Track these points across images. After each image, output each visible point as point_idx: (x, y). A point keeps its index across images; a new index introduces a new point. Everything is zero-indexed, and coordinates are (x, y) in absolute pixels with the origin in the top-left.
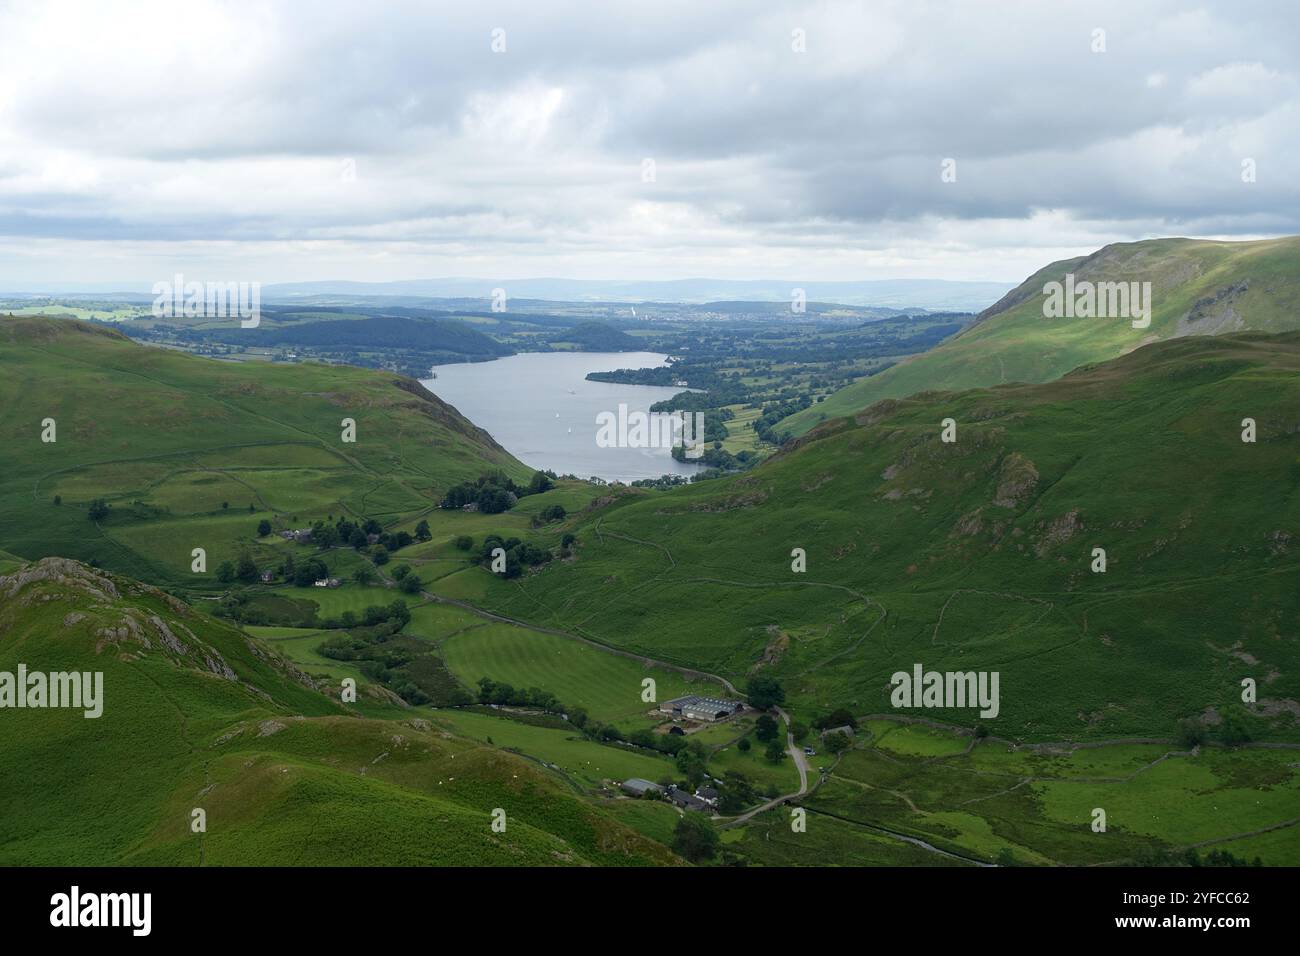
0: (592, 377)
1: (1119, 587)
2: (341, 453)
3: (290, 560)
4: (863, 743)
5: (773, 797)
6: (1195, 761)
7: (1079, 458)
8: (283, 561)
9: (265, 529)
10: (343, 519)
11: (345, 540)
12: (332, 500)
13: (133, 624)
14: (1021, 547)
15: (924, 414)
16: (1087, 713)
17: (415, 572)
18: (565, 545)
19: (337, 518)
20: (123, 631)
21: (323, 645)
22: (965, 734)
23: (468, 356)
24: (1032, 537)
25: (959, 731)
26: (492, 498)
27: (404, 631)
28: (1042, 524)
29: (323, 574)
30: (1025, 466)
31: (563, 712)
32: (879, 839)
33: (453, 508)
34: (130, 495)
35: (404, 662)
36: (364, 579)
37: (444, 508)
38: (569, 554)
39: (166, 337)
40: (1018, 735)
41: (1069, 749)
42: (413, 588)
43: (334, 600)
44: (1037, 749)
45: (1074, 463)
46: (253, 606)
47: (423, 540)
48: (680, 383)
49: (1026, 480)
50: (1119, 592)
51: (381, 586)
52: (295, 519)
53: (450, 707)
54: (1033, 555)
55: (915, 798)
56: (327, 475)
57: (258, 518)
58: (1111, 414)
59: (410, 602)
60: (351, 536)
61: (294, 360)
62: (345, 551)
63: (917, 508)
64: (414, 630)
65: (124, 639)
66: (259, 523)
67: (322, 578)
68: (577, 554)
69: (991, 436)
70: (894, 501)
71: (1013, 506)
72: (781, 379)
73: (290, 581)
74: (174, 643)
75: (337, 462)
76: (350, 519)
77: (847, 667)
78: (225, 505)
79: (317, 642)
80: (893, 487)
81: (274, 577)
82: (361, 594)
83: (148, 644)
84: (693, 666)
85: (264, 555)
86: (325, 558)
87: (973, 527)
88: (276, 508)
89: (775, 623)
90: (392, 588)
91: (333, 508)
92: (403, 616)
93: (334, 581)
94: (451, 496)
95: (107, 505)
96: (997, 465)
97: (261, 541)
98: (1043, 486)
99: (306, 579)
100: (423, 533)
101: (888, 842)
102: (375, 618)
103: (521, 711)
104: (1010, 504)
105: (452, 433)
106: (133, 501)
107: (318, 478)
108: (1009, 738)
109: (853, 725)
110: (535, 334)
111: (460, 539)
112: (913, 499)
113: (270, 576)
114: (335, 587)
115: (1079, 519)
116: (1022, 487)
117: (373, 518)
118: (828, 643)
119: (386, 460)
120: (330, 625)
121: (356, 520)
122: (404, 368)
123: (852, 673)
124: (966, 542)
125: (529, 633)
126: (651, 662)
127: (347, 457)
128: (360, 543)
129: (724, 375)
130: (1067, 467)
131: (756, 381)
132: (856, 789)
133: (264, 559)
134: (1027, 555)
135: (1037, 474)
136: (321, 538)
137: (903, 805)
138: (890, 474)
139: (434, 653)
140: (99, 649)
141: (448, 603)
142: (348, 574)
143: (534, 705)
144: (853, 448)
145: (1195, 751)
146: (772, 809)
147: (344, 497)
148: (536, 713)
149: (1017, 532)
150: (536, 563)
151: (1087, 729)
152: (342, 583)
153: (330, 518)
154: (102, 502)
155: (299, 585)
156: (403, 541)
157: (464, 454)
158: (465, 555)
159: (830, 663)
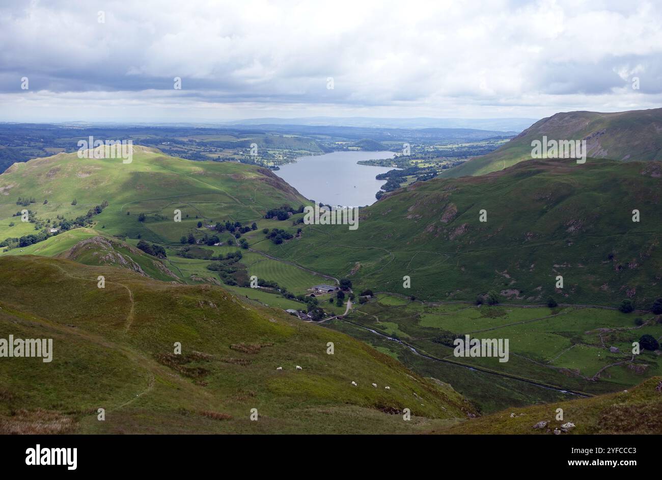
0: (360, 163)
1: (472, 251)
2: (233, 197)
3: (206, 236)
4: (373, 301)
5: (332, 316)
6: (478, 309)
7: (473, 205)
8: (204, 237)
9: (200, 225)
10: (228, 221)
11: (227, 229)
12: (226, 215)
13: (110, 255)
14: (445, 236)
15: (430, 187)
16: (449, 293)
17: (248, 241)
18: (298, 233)
19: (226, 221)
20: (107, 257)
21: (209, 265)
22: (408, 299)
23: (313, 153)
24: (450, 233)
25: (407, 298)
26: (282, 215)
27: (239, 261)
28: (453, 229)
29: (218, 241)
30: (453, 208)
31: (279, 288)
32: (360, 329)
33: (269, 218)
34: (154, 212)
35: (234, 271)
36: (230, 243)
37: (266, 218)
38: (299, 236)
39: (192, 145)
40: (425, 299)
41: (440, 304)
42: (246, 247)
43: (219, 250)
44: (430, 304)
45: (471, 207)
46: (190, 252)
47: (254, 229)
48: (394, 166)
49: (452, 213)
50: (472, 253)
51: (236, 246)
52: (212, 222)
53: (244, 287)
54: (448, 239)
55: (379, 318)
56: (226, 205)
57: (198, 220)
58: (490, 189)
59: (243, 251)
60: (230, 228)
61: (242, 155)
62: (227, 233)
63: (416, 222)
64: (242, 261)
65: (107, 260)
66: (197, 223)
67: (217, 242)
68: (302, 236)
69: (445, 197)
70: (410, 219)
71: (446, 222)
72: (434, 164)
73: (206, 243)
74: (124, 261)
75: (231, 201)
76: (231, 222)
77: (377, 276)
78: (187, 216)
79: (207, 265)
80: (410, 214)
81: (200, 242)
82: (228, 248)
83: (114, 261)
84: (328, 275)
85: (198, 234)
86: (219, 235)
87: (430, 229)
88: (206, 217)
89: (359, 261)
90: (240, 246)
91: (226, 217)
92: (239, 256)
93: (221, 244)
94: (269, 213)
95: (145, 215)
96: (445, 207)
97: (198, 229)
98: (458, 215)
99: (211, 243)
100: (254, 227)
101: (362, 330)
102: (230, 257)
103: (266, 288)
104: (445, 221)
105: (277, 189)
106: (155, 214)
107: (222, 206)
108: (421, 300)
109: (372, 295)
110: (344, 143)
111: (265, 230)
112: (416, 219)
113: (199, 241)
114: (220, 246)
115: (466, 227)
116: (451, 215)
117: (239, 221)
118: (373, 268)
119: (249, 200)
120: (214, 259)
121: (233, 222)
122: (285, 158)
123: (378, 278)
124: (428, 234)
125: (279, 263)
126: (315, 273)
127: (235, 199)
128: (232, 230)
129: (413, 162)
130: (468, 208)
131: (424, 165)
132: (363, 315)
133: (198, 236)
134: (447, 239)
135: (456, 211)
136: (219, 229)
137: (375, 319)
138: (410, 210)
139: (246, 269)
140: (100, 262)
141: (257, 252)
142: (226, 241)
143: (272, 286)
144: (401, 200)
145: (479, 306)
146: (331, 320)
147: (230, 213)
148: (271, 289)
149: (445, 231)
150: (288, 239)
151: (448, 298)
152: (224, 244)
153: (224, 221)
154: (143, 215)
155: (209, 245)
156: (247, 230)
157: (279, 198)
158: (266, 235)
159: (372, 275)
